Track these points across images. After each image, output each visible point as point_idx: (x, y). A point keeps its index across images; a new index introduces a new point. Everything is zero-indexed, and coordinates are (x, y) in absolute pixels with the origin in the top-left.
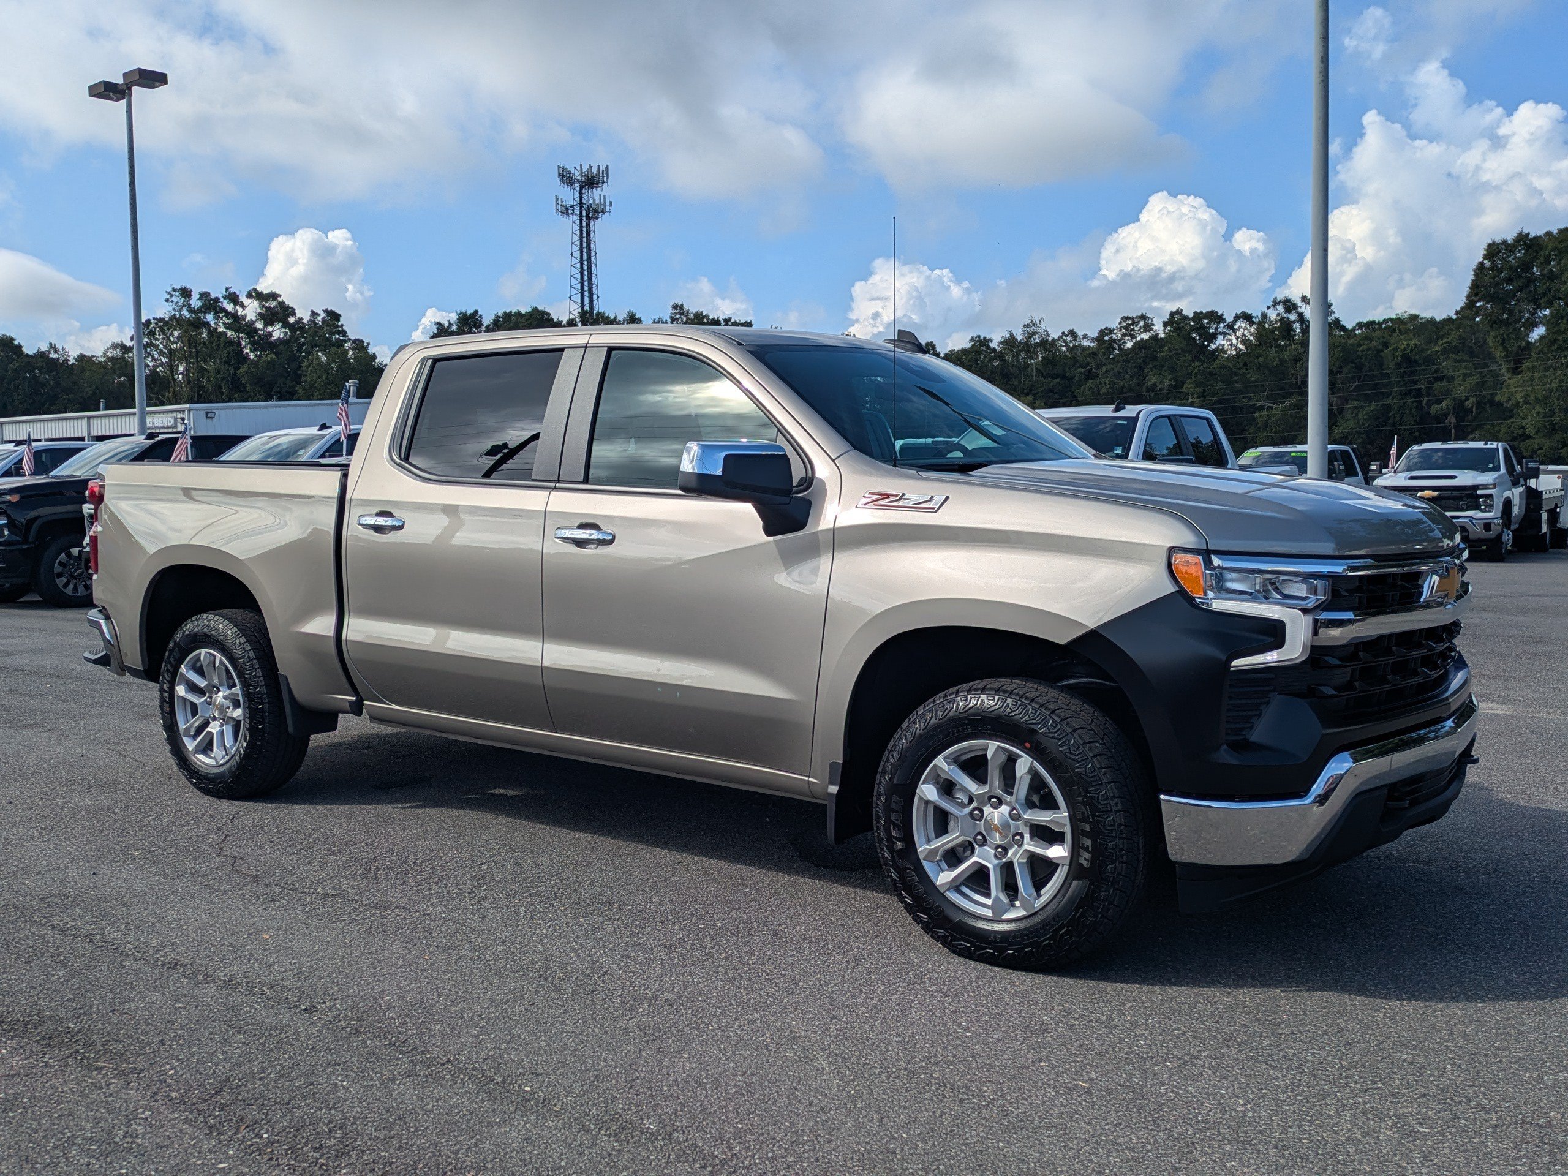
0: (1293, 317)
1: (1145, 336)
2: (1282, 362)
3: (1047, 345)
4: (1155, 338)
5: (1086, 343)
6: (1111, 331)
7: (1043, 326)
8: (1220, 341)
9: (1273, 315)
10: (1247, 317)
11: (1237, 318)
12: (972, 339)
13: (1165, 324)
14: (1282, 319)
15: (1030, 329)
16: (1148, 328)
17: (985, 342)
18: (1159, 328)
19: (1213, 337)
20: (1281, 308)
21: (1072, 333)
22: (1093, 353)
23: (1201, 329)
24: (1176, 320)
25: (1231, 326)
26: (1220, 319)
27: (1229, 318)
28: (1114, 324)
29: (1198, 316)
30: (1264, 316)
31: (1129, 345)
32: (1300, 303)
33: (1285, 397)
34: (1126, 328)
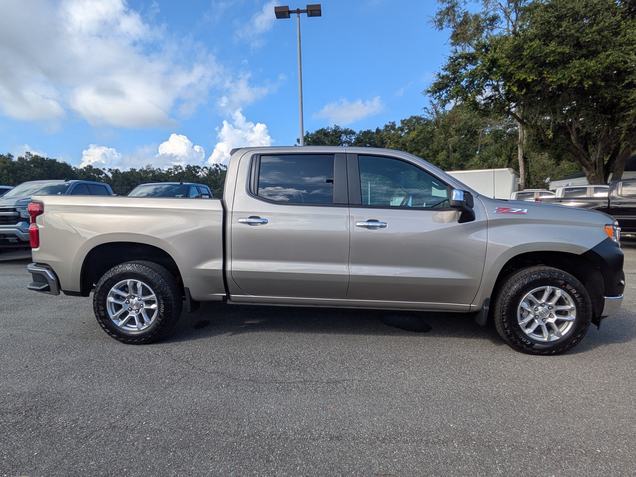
0: (218, 169)
1: (181, 171)
2: (216, 179)
3: (153, 172)
4: (183, 171)
5: (164, 172)
6: (171, 169)
7: (152, 166)
8: (200, 173)
9: (213, 167)
10: (206, 168)
11: (204, 168)
12: (131, 169)
13: (186, 168)
14: (215, 169)
15: (148, 167)
16: (181, 169)
17: (135, 170)
18: (184, 169)
19: (198, 172)
20: (215, 166)
21: (159, 169)
22: (166, 175)
23: (195, 170)
24: (188, 167)
25: (202, 170)
26: (199, 168)
27: (202, 168)
28: (172, 167)
29: (194, 167)
30: (211, 168)
31: (176, 173)
32: (219, 165)
33: (217, 188)
34: (176, 168)
